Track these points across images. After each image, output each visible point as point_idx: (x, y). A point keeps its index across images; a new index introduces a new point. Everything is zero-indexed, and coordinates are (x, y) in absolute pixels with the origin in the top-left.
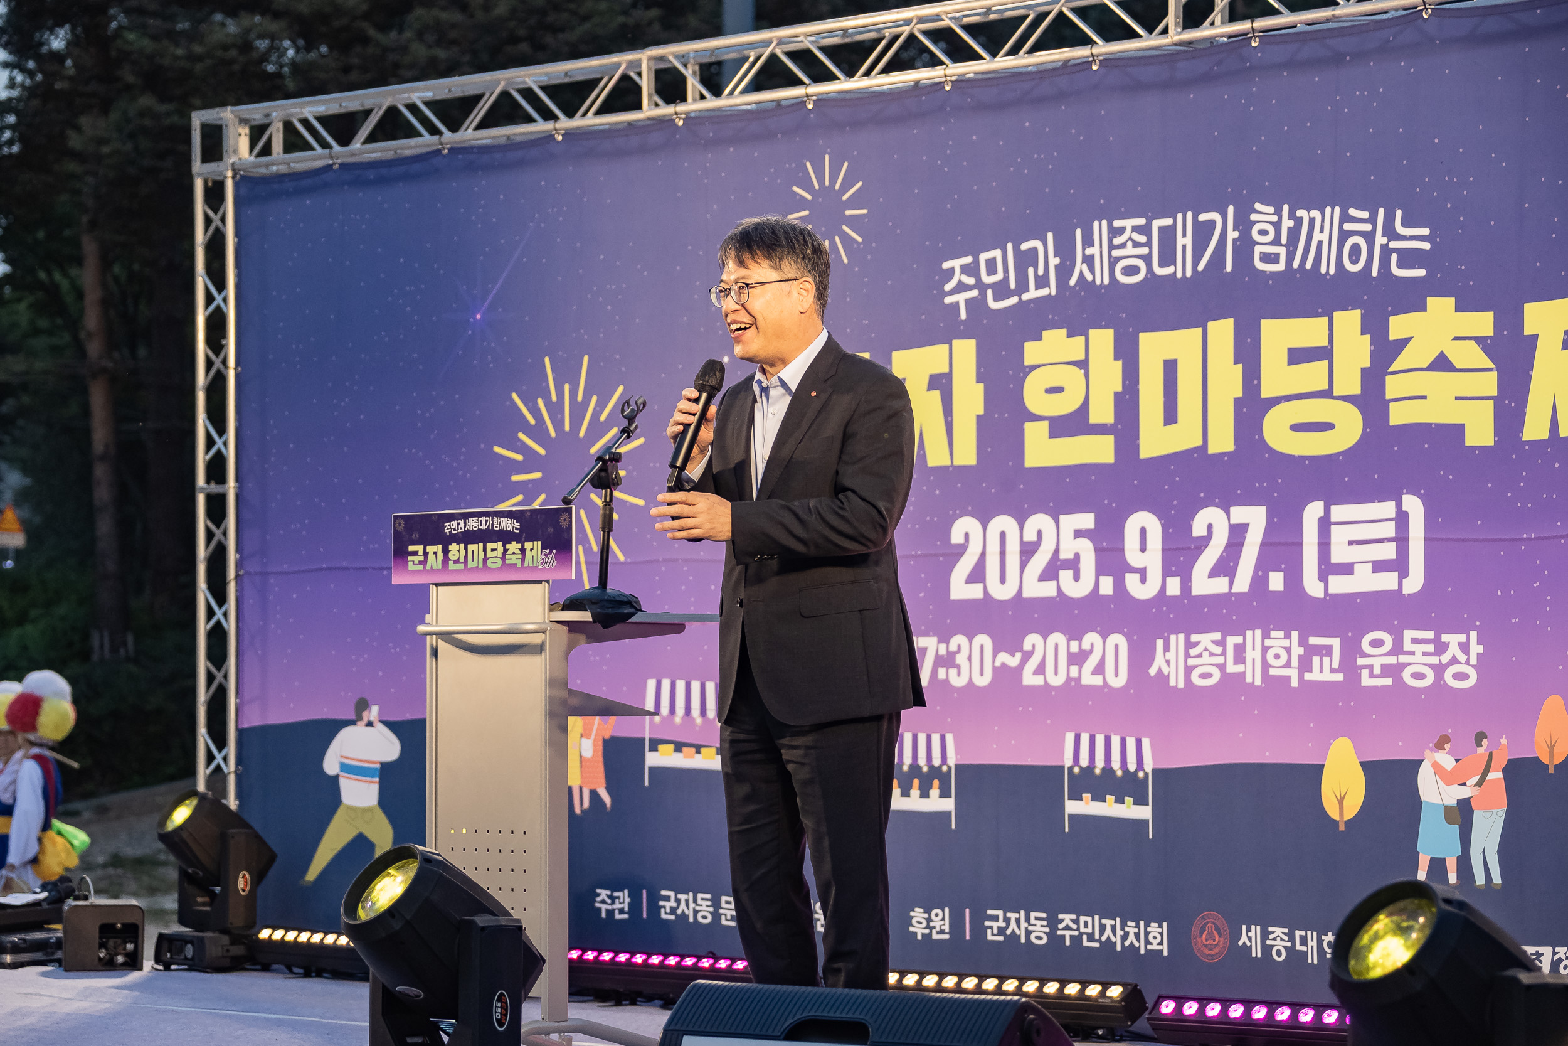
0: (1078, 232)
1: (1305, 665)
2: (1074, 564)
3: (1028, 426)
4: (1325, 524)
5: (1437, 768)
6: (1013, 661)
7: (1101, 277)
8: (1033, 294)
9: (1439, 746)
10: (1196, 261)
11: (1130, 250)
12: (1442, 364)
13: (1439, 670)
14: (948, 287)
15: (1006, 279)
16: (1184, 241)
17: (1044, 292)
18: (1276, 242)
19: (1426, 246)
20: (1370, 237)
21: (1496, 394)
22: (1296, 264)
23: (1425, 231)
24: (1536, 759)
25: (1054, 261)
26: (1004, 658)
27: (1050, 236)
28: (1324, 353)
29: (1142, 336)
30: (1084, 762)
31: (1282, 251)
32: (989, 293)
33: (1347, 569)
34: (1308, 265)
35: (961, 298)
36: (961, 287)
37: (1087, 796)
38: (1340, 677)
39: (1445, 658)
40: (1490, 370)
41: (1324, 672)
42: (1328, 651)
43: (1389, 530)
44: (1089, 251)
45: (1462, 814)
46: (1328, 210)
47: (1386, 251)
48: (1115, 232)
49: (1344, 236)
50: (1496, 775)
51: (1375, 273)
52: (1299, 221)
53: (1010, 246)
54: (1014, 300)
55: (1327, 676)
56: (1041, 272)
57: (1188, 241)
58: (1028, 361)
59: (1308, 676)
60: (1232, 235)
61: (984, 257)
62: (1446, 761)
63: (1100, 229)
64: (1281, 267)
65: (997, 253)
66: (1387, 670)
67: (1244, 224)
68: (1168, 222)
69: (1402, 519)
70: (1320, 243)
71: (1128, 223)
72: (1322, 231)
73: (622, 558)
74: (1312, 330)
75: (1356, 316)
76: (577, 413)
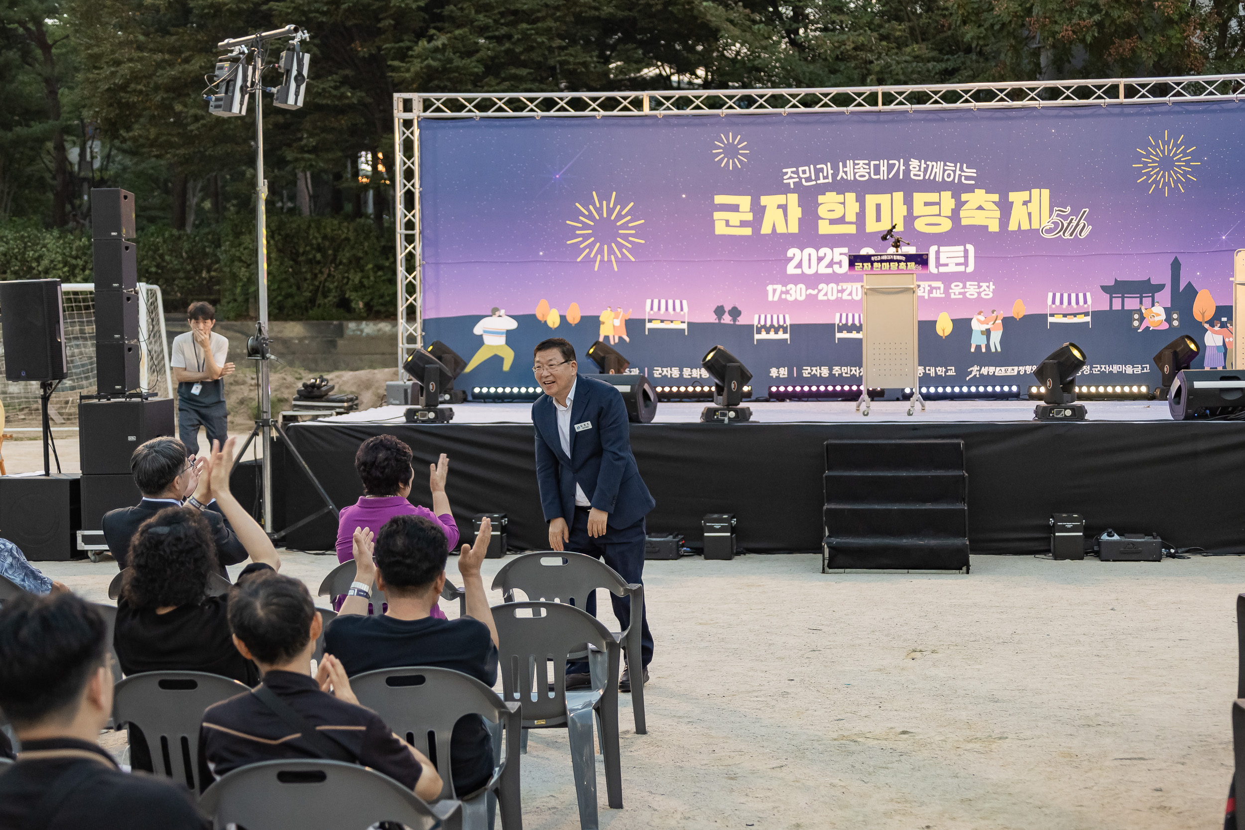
0: (841, 164)
1: (930, 292)
2: (840, 263)
3: (820, 221)
4: (938, 253)
5: (979, 320)
6: (815, 292)
7: (850, 177)
8: (822, 181)
9: (979, 314)
10: (888, 174)
11: (862, 170)
12: (980, 208)
13: (979, 293)
14: (785, 177)
15: (810, 176)
16: (884, 168)
17: (826, 181)
18: (920, 170)
19: (975, 175)
20: (954, 172)
21: (999, 217)
22: (927, 177)
23: (975, 171)
24: (1013, 317)
25: (831, 172)
26: (810, 291)
27: (829, 164)
28: (939, 204)
29: (867, 196)
30: (844, 321)
31: (922, 174)
32: (803, 180)
33: (947, 265)
34: (932, 178)
35: (791, 181)
36: (791, 178)
37: (845, 332)
38: (943, 296)
39: (981, 290)
40: (997, 210)
41: (936, 294)
42: (939, 288)
43: (962, 254)
44: (845, 169)
45: (988, 333)
46: (939, 163)
47: (960, 176)
48: (855, 164)
49: (944, 171)
50: (999, 322)
51: (956, 181)
52: (928, 166)
53: (812, 166)
54: (814, 183)
55: (938, 295)
56: (825, 174)
57: (885, 168)
58: (820, 201)
59: (931, 295)
60: (902, 168)
61: (801, 169)
62: (982, 318)
63: (849, 163)
64: (921, 178)
65: (807, 168)
66: (960, 293)
67: (907, 165)
68: (877, 162)
69: (966, 251)
70: (936, 172)
71: (861, 162)
72: (937, 168)
73: (633, 260)
74: (933, 197)
75: (949, 193)
76: (610, 211)
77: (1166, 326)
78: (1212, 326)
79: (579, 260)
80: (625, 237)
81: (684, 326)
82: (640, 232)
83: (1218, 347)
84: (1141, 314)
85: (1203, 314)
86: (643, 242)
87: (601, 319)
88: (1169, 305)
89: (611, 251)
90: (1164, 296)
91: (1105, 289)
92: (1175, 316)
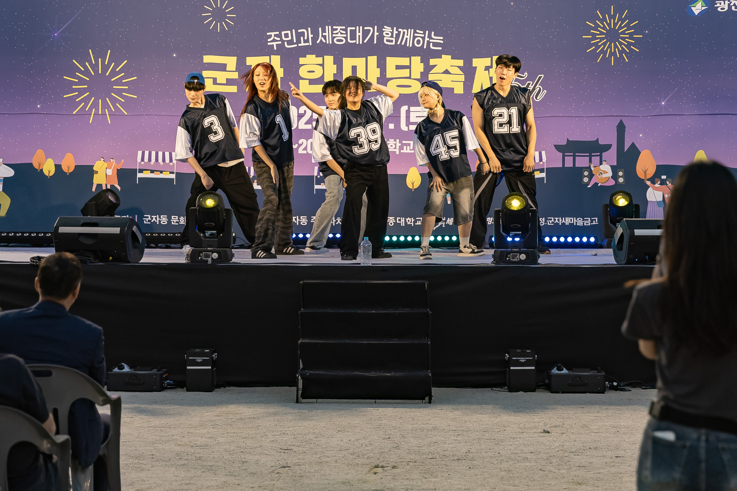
0: (320, 29)
1: (401, 148)
3: (300, 81)
4: (408, 112)
7: (329, 41)
8: (302, 44)
10: (363, 40)
11: (339, 35)
12: (447, 72)
14: (269, 40)
15: (292, 39)
16: (359, 34)
17: (308, 44)
18: (392, 36)
19: (442, 42)
20: (423, 38)
21: (464, 81)
22: (398, 43)
23: (442, 38)
25: (311, 36)
27: (309, 29)
28: (409, 67)
29: (344, 59)
31: (394, 40)
32: (286, 43)
34: (403, 44)
35: (275, 44)
36: (274, 40)
40: (463, 75)
41: (406, 150)
42: (409, 145)
44: (324, 34)
46: (409, 30)
47: (428, 43)
48: (333, 30)
49: (414, 37)
51: (425, 47)
52: (399, 32)
53: (294, 30)
54: (296, 45)
55: (408, 151)
56: (306, 38)
57: (361, 34)
58: (301, 62)
59: (402, 151)
60: (376, 34)
61: (283, 33)
63: (328, 28)
64: (393, 43)
65: (289, 32)
67: (380, 31)
70: (407, 39)
71: (339, 28)
72: (407, 35)
73: (126, 114)
74: (404, 61)
75: (419, 58)
76: (105, 68)
77: (612, 183)
78: (654, 183)
79: (74, 113)
80: (119, 92)
81: (173, 176)
82: (133, 87)
83: (658, 202)
84: (591, 172)
85: (645, 172)
86: (136, 97)
87: (94, 168)
88: (615, 164)
89: (105, 105)
90: (612, 155)
91: (558, 148)
92: (621, 174)
